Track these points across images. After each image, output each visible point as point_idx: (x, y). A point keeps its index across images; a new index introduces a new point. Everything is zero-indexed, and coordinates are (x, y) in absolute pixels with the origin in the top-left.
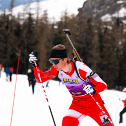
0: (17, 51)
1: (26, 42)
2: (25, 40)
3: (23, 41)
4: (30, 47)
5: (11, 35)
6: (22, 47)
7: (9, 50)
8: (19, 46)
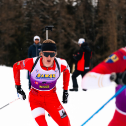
0: (73, 37)
1: (84, 24)
2: (83, 20)
3: (80, 22)
4: (90, 30)
5: (63, 14)
6: (79, 31)
7: (61, 36)
8: (75, 30)
